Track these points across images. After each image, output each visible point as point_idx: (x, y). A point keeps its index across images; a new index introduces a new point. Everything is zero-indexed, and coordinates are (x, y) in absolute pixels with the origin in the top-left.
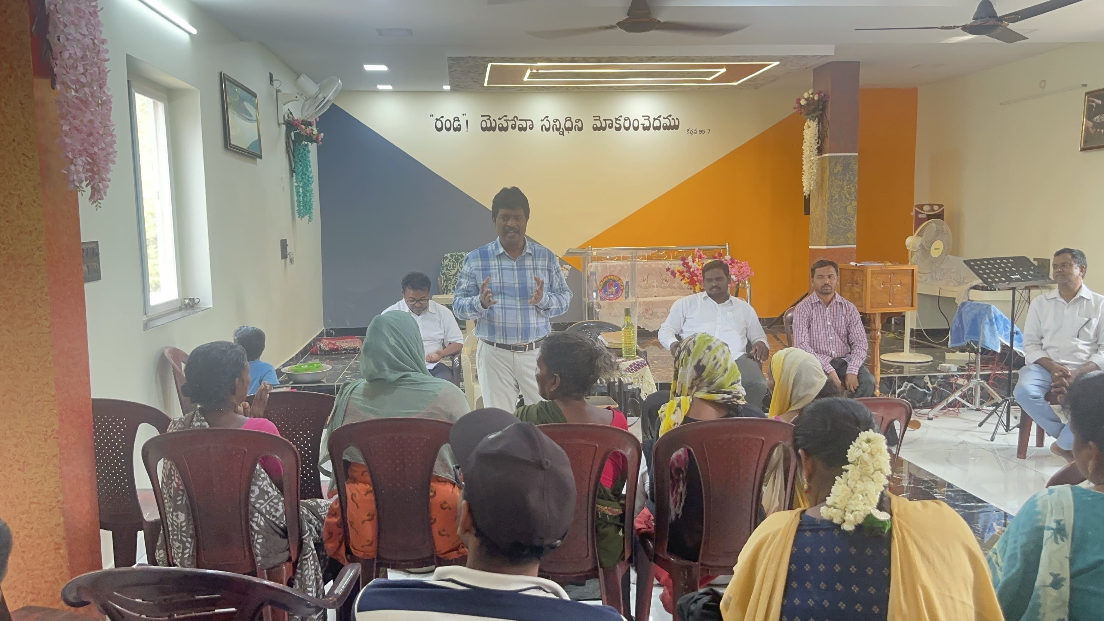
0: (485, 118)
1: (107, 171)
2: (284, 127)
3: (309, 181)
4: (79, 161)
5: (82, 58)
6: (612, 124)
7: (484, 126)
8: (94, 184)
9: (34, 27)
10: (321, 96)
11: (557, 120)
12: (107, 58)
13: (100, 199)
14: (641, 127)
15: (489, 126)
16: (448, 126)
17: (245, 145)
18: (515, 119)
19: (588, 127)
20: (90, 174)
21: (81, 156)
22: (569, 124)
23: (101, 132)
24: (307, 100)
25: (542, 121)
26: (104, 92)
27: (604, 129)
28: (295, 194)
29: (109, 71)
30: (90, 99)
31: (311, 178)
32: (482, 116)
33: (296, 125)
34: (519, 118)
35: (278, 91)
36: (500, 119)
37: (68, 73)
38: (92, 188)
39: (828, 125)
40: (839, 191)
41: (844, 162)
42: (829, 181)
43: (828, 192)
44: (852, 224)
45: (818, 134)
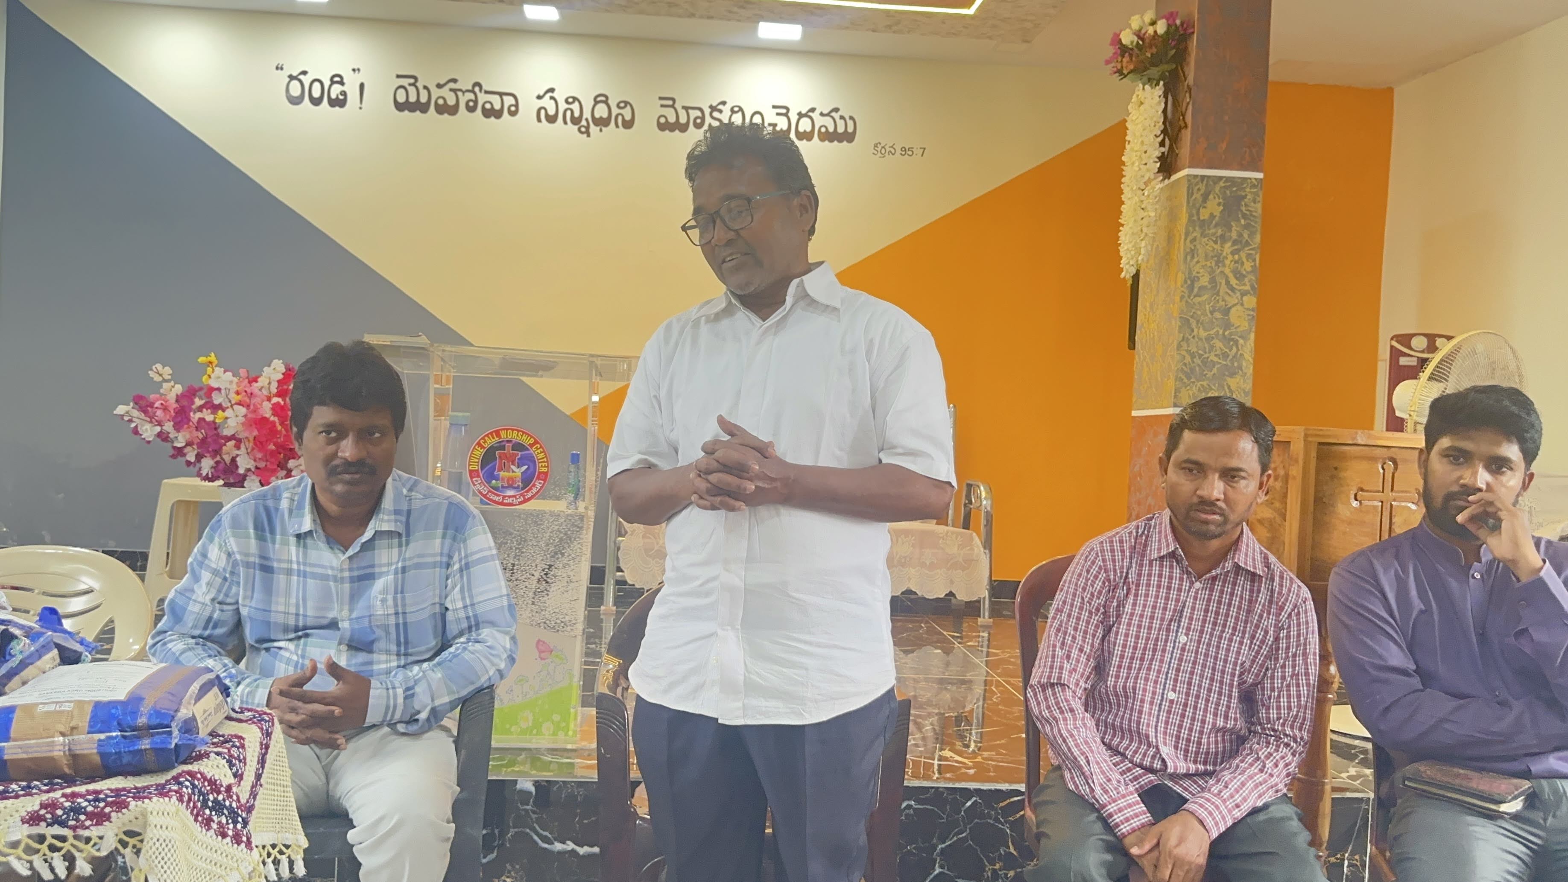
0: (405, 82)
6: (703, 118)
7: (401, 99)
11: (575, 99)
15: (412, 99)
16: (316, 94)
18: (478, 89)
19: (646, 120)
22: (601, 111)
25: (539, 97)
27: (683, 128)
32: (400, 78)
34: (485, 88)
36: (439, 86)
39: (1190, 97)
40: (1211, 267)
41: (1228, 192)
42: (1185, 239)
43: (1182, 267)
44: (1241, 355)
45: (1162, 120)
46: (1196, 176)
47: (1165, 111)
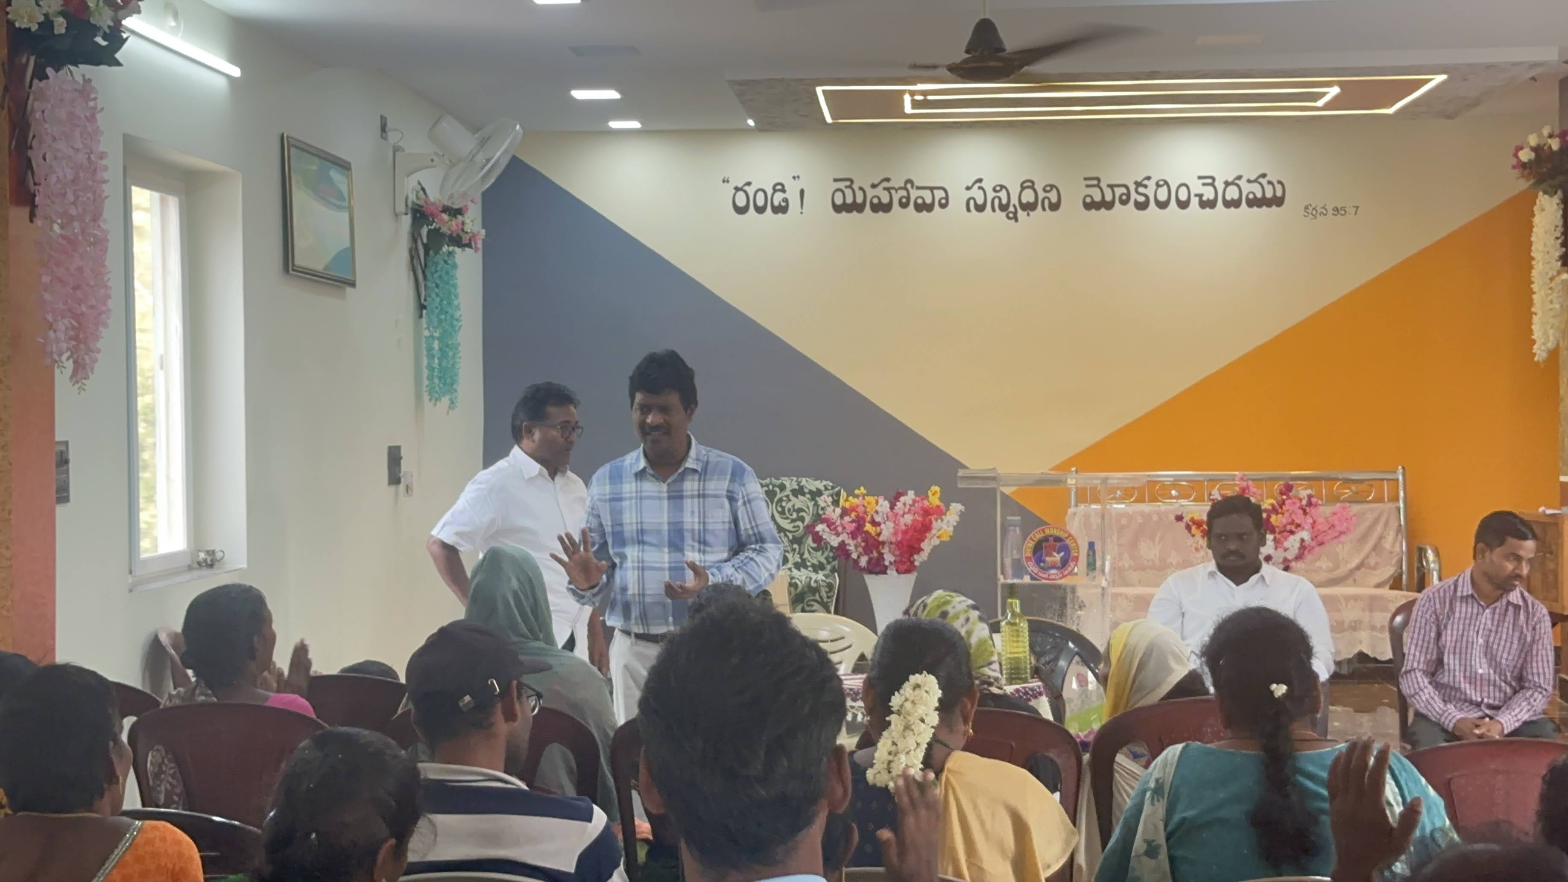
0: (842, 185)
1: (97, 338)
2: (407, 220)
3: (452, 326)
4: (61, 325)
5: (73, 181)
6: (1128, 195)
7: (839, 201)
8: (78, 358)
9: (14, 143)
10: (480, 158)
11: (1003, 187)
12: (106, 178)
13: (85, 378)
14: (1195, 201)
16: (760, 203)
17: (319, 267)
18: (909, 186)
19: (1072, 201)
20: (74, 343)
21: (63, 317)
22: (1028, 196)
23: (92, 283)
24: (452, 165)
25: (968, 188)
26: (99, 226)
27: (1109, 206)
28: (425, 353)
29: (107, 197)
30: (80, 238)
31: (457, 320)
32: (836, 180)
33: (432, 215)
34: (916, 184)
35: (396, 149)
36: (874, 186)
37: (53, 203)
38: (74, 362)
45: (1561, 224)
47: (1563, 217)
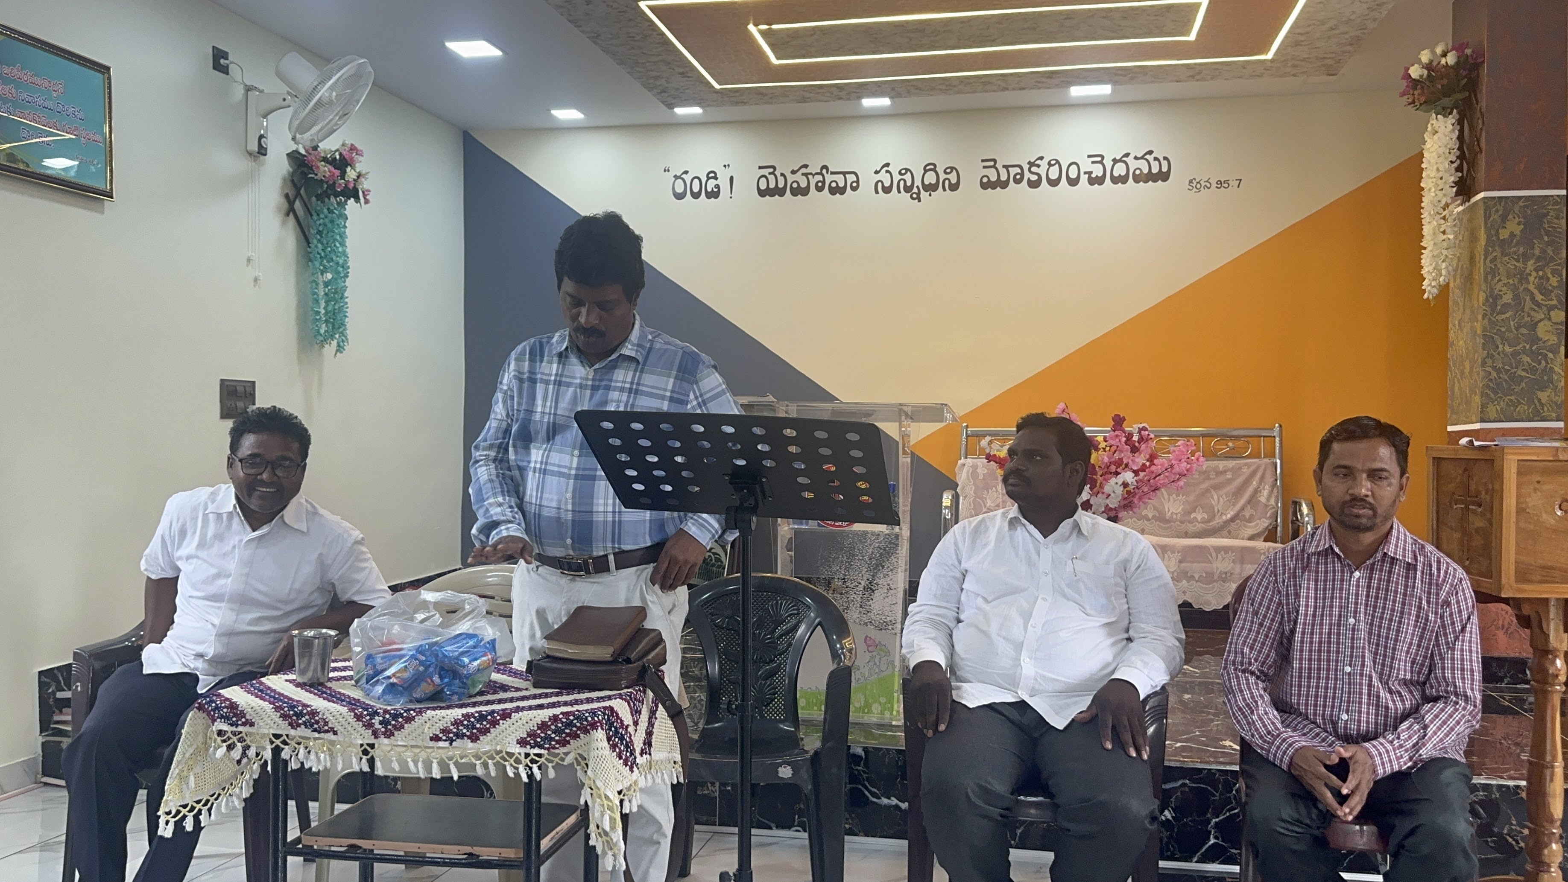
0: (765, 172)
6: (1022, 174)
7: (763, 186)
11: (907, 170)
14: (1084, 178)
15: (772, 185)
16: (696, 189)
18: (824, 171)
19: (970, 182)
22: (930, 178)
25: (877, 172)
27: (1004, 185)
31: (343, 266)
32: (761, 168)
34: (831, 169)
35: (249, 88)
36: (793, 172)
39: (1483, 123)
40: (1514, 284)
41: (1529, 212)
42: (1485, 259)
43: (1484, 287)
44: (1552, 368)
45: (1457, 146)
46: (1494, 198)
47: (1461, 138)
